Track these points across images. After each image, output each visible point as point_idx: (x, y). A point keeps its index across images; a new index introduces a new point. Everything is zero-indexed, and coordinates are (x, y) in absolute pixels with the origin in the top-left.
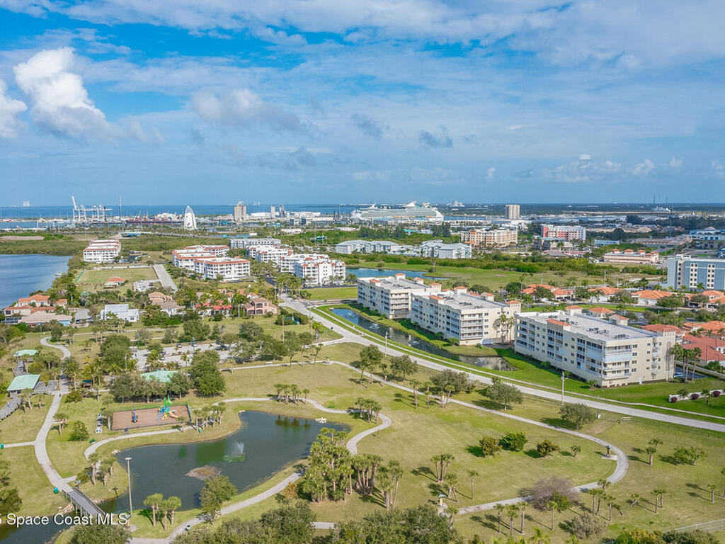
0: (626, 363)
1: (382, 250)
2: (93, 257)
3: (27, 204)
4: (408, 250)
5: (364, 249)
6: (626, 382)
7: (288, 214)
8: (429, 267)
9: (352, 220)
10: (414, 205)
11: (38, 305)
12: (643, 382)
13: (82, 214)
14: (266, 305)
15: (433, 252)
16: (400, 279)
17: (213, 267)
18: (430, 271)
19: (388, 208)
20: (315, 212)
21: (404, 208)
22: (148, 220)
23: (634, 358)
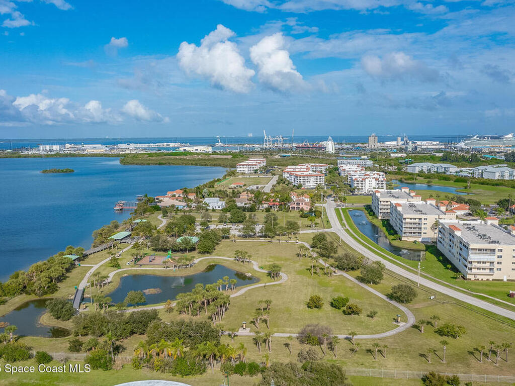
0: (491, 263)
1: (443, 171)
2: (242, 169)
3: (250, 135)
4: (461, 171)
5: (430, 169)
6: (491, 278)
7: (411, 142)
8: (465, 184)
9: (455, 148)
10: (512, 137)
11: (177, 196)
12: (507, 280)
13: (270, 142)
14: (302, 204)
15: (482, 173)
16: (404, 192)
17: (298, 178)
18: (466, 188)
19: (488, 139)
20: (434, 141)
21: (503, 138)
22: (309, 146)
23: (499, 260)
